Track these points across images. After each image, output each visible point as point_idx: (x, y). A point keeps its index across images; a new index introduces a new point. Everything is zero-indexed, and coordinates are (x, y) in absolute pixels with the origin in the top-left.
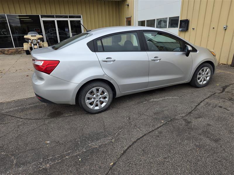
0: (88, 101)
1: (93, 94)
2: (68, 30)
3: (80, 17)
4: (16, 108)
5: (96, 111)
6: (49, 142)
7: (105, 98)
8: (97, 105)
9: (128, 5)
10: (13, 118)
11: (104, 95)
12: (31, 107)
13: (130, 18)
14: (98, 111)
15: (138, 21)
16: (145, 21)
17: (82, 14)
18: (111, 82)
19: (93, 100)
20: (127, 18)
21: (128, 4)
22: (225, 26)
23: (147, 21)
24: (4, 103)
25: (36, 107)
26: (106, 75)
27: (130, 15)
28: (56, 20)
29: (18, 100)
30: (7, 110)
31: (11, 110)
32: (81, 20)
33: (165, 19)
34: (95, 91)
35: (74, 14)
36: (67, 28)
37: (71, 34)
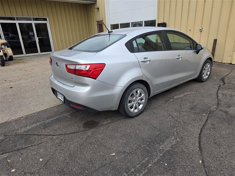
0: (129, 104)
1: (133, 96)
2: (33, 34)
3: (45, 20)
4: (34, 125)
5: (135, 115)
6: (114, 154)
7: (142, 99)
8: (136, 108)
9: (98, 9)
10: (42, 137)
11: (142, 96)
12: (52, 121)
13: (102, 21)
14: (137, 114)
15: (111, 25)
16: (118, 24)
17: (48, 16)
18: (148, 82)
19: (133, 103)
20: (97, 22)
21: (97, 7)
22: (201, 29)
23: (121, 24)
24: (10, 122)
25: (58, 120)
26: (144, 76)
27: (101, 18)
28: (17, 22)
29: (27, 115)
30: (23, 130)
31: (29, 127)
32: (48, 23)
33: (140, 22)
34: (135, 94)
35: (39, 17)
36: (32, 32)
37: (37, 38)
